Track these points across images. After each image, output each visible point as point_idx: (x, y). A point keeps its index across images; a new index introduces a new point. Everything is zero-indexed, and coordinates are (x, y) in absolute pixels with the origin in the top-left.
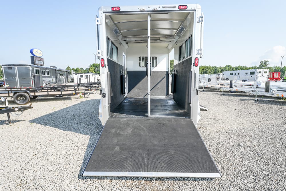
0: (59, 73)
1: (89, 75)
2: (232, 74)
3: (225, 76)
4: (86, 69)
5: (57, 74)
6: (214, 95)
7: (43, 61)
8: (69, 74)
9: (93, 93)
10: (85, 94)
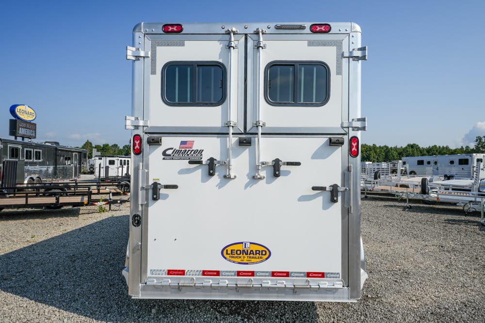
0: (64, 156)
1: (126, 159)
2: (421, 163)
3: (407, 166)
4: (124, 147)
5: (58, 157)
6: (388, 208)
7: (35, 130)
8: (85, 157)
9: (128, 201)
10: (110, 203)
